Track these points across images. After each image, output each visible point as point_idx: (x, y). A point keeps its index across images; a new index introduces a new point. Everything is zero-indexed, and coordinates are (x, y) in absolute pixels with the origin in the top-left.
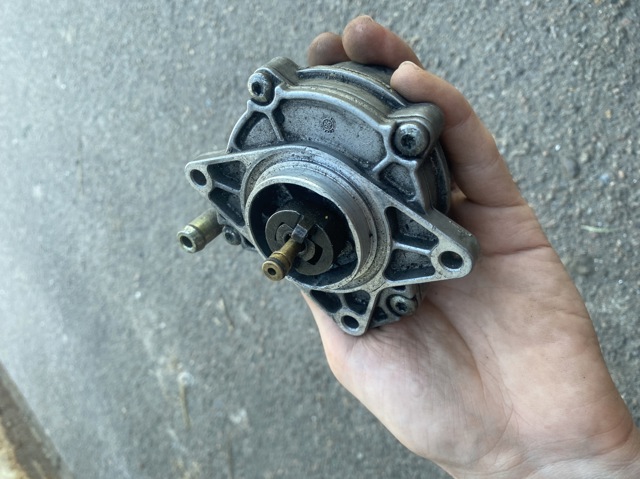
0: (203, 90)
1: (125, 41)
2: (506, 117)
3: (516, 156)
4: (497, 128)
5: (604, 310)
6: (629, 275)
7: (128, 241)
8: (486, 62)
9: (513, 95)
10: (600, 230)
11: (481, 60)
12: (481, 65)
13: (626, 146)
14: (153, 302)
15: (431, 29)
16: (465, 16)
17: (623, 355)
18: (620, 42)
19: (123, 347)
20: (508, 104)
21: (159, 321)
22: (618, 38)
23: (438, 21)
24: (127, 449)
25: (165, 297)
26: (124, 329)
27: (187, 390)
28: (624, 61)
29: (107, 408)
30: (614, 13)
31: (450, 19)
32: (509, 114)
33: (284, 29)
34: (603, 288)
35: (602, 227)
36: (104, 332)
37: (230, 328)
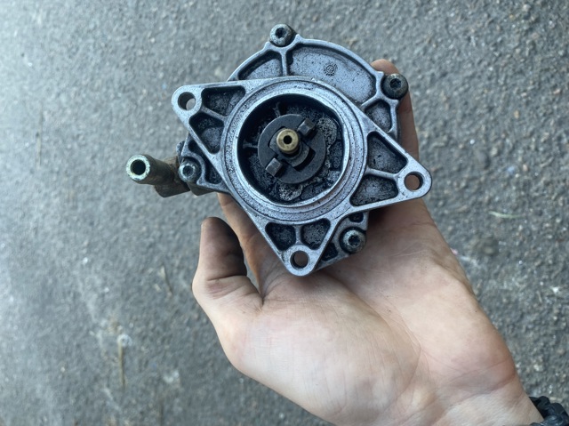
0: (161, 75)
1: (92, 26)
2: (430, 113)
3: (436, 147)
4: (421, 121)
5: (505, 287)
6: (528, 257)
7: (79, 210)
8: (414, 64)
9: (436, 94)
10: (505, 216)
11: (410, 61)
12: (410, 66)
13: (530, 143)
14: (99, 268)
15: (368, 32)
16: (398, 23)
17: (520, 328)
18: (530, 53)
19: (68, 309)
20: (432, 102)
21: (104, 285)
22: (528, 49)
23: (375, 26)
24: (62, 407)
25: (111, 264)
26: (69, 293)
27: (125, 351)
28: (532, 69)
29: (47, 367)
30: (525, 28)
31: (385, 24)
32: (432, 110)
33: (238, 24)
34: (505, 267)
35: (506, 213)
36: (50, 294)
37: (169, 294)
